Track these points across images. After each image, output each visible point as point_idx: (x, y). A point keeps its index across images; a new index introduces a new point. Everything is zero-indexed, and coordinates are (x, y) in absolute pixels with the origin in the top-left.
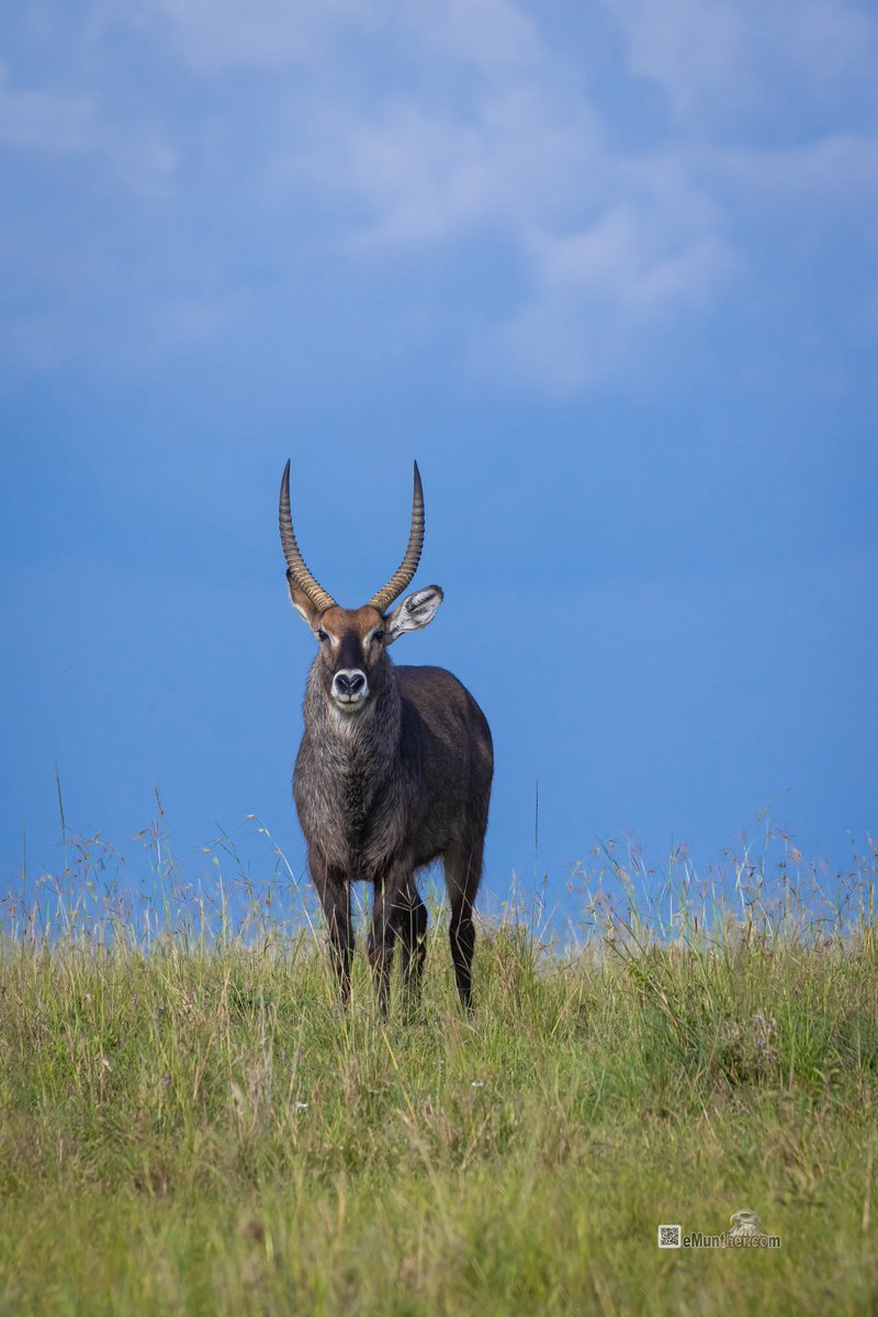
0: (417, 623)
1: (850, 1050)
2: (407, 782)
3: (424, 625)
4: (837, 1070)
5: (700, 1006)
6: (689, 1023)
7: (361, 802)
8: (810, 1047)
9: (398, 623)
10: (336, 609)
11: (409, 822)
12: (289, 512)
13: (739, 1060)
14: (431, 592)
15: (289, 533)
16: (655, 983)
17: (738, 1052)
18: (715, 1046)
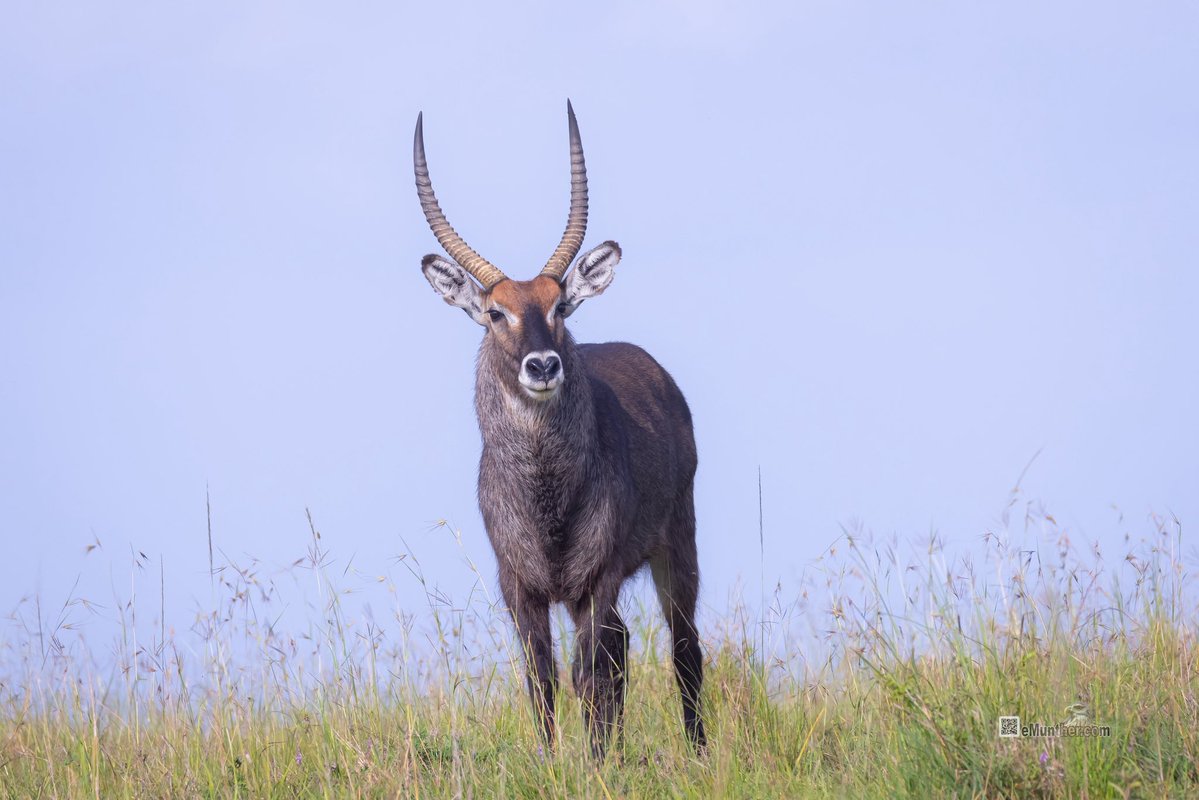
0: (594, 287)
1: (1150, 760)
2: (613, 479)
3: (602, 290)
4: (1137, 784)
5: (969, 720)
6: (958, 740)
7: (555, 507)
8: (1102, 760)
9: (575, 290)
10: (505, 282)
11: (618, 526)
12: (426, 175)
13: (1020, 780)
14: (606, 249)
15: (430, 199)
16: (914, 696)
17: (1018, 771)
18: (991, 765)
